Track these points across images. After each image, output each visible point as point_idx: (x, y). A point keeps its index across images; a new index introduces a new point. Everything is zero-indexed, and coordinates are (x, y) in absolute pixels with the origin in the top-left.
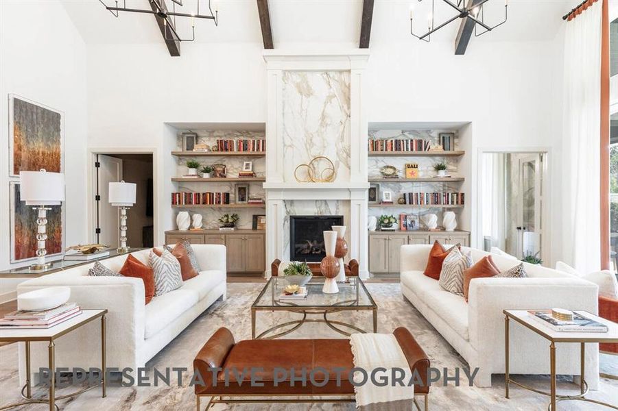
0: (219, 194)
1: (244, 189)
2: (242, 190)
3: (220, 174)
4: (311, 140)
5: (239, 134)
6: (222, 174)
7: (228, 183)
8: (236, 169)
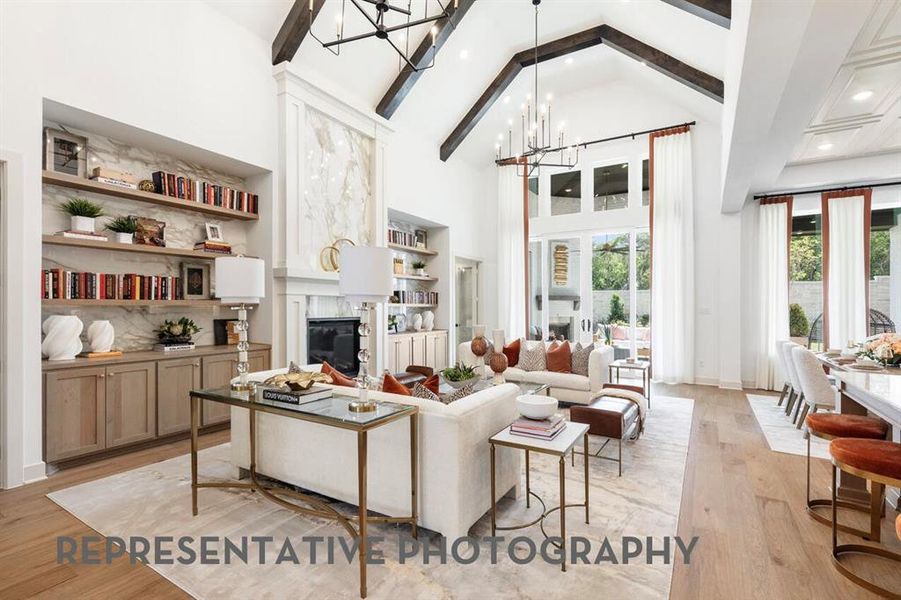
0: (164, 279)
1: (200, 272)
2: (196, 274)
3: (152, 240)
4: (333, 214)
5: (186, 168)
6: (157, 239)
7: (163, 259)
8: (181, 232)
